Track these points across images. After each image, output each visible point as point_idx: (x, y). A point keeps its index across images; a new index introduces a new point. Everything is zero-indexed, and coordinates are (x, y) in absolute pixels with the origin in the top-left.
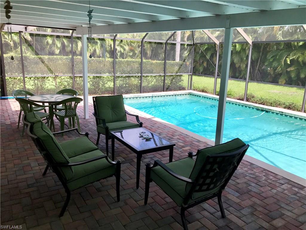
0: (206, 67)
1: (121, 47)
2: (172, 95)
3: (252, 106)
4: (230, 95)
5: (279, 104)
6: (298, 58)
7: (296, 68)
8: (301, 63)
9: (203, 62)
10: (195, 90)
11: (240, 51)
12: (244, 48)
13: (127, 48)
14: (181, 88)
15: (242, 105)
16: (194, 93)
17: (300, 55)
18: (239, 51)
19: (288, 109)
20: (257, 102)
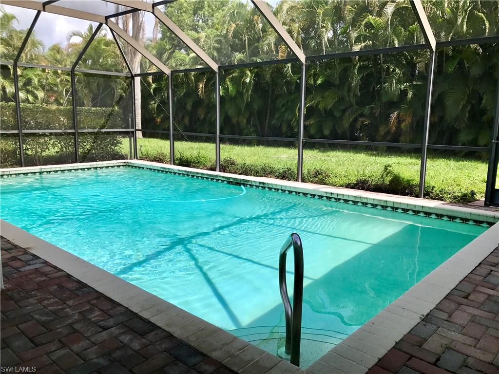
0: (188, 125)
1: (28, 92)
2: (88, 169)
3: (220, 176)
4: (198, 162)
5: (270, 173)
6: (317, 105)
7: (317, 120)
8: (323, 112)
9: (183, 118)
10: (143, 159)
11: (235, 96)
12: (241, 90)
13: (41, 94)
14: (117, 157)
15: (206, 178)
16: (133, 164)
17: (320, 100)
18: (233, 95)
19: (281, 179)
20: (237, 171)
